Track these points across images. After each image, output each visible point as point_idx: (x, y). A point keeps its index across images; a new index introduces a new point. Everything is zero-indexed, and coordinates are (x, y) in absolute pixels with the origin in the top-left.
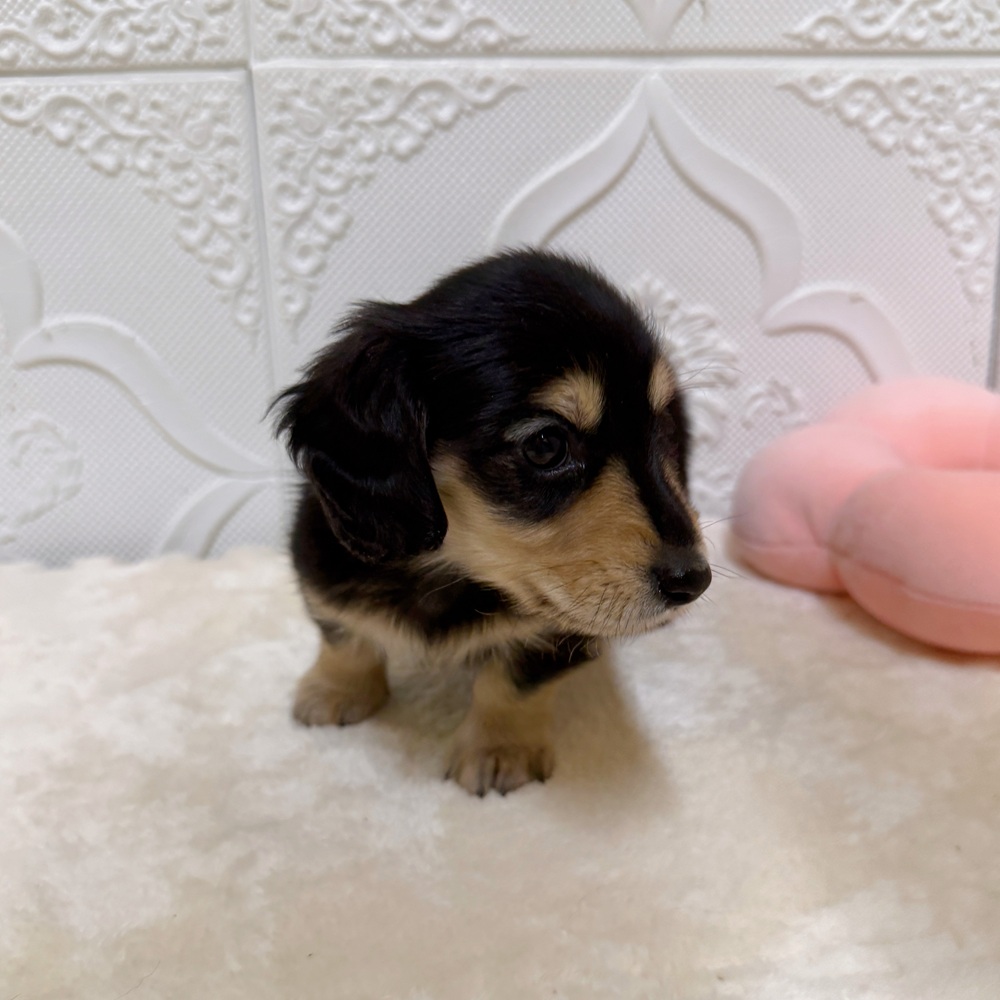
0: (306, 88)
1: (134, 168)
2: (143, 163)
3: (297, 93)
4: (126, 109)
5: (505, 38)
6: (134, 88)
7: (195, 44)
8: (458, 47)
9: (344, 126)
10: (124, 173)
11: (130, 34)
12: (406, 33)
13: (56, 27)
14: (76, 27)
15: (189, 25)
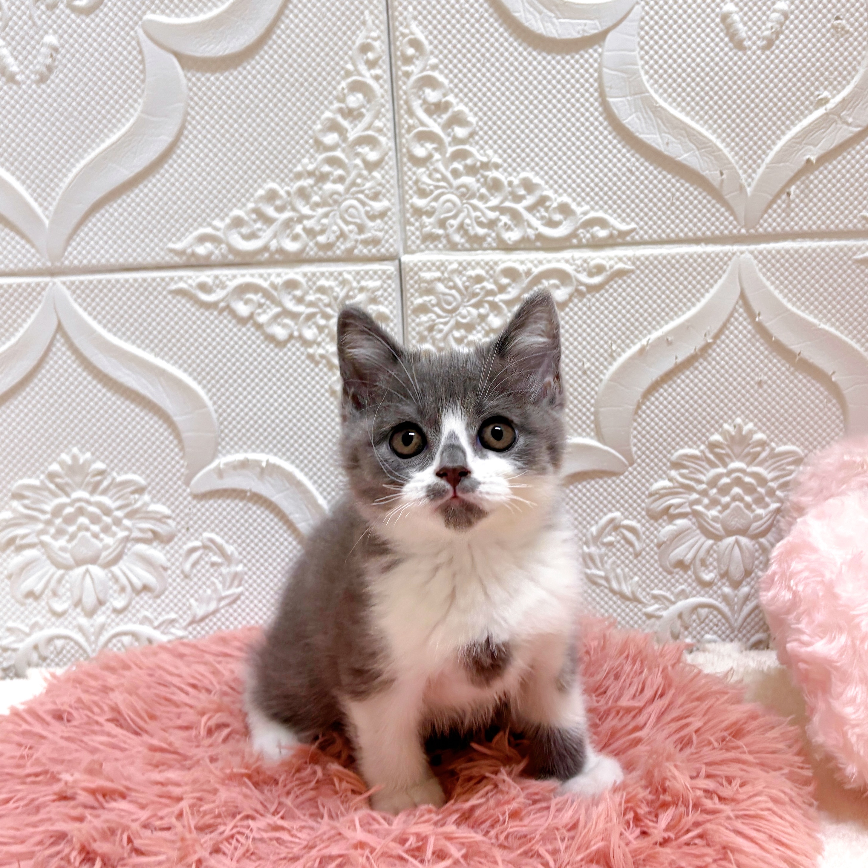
0: (446, 275)
1: (301, 337)
2: (309, 333)
3: (439, 279)
4: (298, 293)
5: (615, 233)
6: (305, 275)
7: (356, 241)
8: (575, 241)
9: (477, 306)
10: (293, 341)
11: (304, 235)
12: (531, 233)
13: (245, 230)
14: (260, 230)
15: (351, 227)
